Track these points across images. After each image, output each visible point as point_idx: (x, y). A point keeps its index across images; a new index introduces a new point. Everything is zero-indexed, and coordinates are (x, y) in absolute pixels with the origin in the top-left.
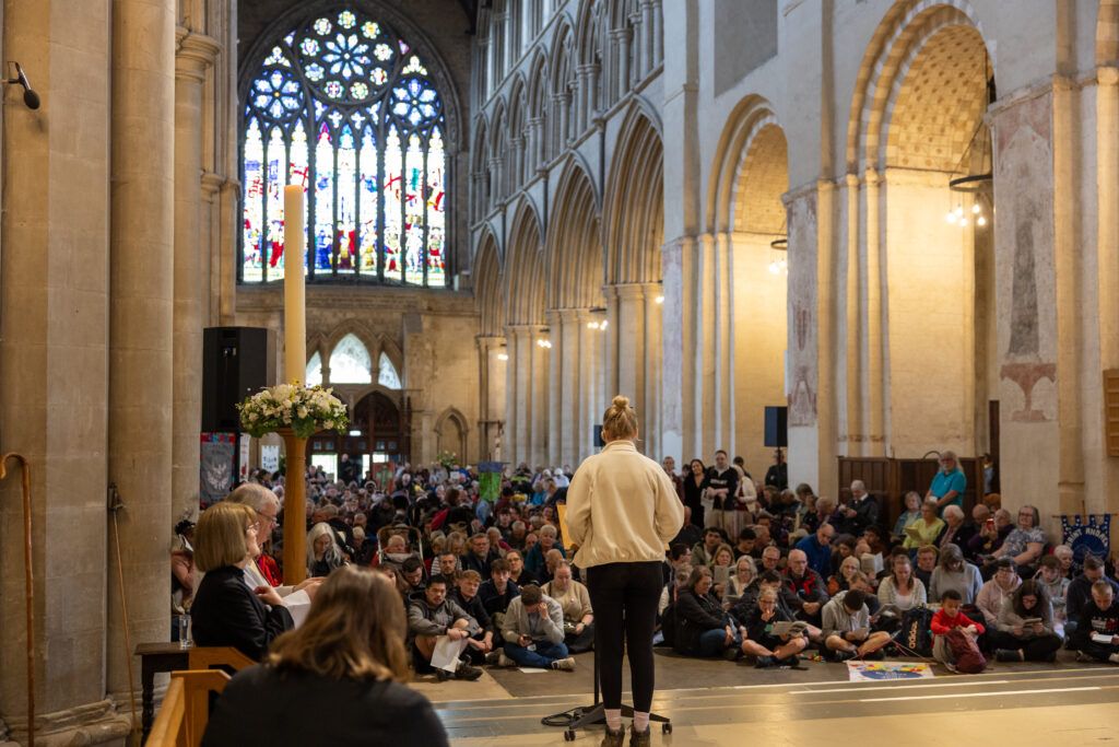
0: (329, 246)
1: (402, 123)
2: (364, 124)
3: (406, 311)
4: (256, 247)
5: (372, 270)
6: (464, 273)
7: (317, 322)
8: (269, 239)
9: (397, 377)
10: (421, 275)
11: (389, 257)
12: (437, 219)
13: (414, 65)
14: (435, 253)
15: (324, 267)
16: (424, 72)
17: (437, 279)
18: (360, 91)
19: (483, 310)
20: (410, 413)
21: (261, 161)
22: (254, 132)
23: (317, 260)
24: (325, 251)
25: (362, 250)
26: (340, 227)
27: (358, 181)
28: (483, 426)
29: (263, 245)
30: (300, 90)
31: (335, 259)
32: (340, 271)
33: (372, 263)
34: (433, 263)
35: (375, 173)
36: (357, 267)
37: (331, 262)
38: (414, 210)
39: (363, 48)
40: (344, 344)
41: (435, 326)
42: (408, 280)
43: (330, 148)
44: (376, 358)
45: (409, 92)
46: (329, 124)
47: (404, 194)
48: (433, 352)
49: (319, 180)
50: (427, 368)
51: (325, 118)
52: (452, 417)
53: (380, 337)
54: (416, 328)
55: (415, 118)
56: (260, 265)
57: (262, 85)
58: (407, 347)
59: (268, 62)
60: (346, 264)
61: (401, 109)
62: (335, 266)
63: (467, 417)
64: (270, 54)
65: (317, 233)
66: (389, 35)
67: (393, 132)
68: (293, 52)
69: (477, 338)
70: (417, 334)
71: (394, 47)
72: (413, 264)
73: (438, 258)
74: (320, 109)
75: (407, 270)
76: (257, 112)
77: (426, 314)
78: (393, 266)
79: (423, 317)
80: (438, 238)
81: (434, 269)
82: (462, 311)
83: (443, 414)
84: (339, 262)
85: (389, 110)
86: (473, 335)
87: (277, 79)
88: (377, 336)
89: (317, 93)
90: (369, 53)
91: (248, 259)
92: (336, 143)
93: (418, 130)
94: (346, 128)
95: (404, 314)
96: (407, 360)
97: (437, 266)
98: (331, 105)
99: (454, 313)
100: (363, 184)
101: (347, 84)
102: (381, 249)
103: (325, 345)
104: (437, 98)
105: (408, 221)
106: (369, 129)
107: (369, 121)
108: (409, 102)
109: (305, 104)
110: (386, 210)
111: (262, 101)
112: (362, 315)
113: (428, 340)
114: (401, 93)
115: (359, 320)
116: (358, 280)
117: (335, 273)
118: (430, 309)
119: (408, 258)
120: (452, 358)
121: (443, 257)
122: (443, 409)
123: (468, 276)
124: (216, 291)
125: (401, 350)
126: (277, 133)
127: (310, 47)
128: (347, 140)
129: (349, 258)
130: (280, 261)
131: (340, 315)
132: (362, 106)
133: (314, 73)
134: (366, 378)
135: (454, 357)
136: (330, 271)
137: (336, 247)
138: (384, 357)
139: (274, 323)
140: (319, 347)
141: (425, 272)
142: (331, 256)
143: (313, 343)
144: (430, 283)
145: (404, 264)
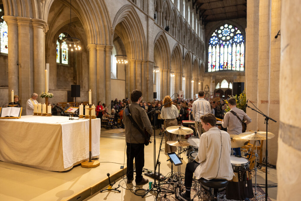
1: (236, 42)
2: (229, 44)
4: (210, 66)
7: (219, 78)
8: (212, 64)
9: (232, 87)
11: (233, 66)
12: (242, 59)
13: (239, 32)
14: (242, 65)
16: (240, 33)
18: (228, 38)
21: (211, 52)
22: (210, 47)
24: (222, 66)
25: (228, 65)
26: (224, 62)
27: (228, 53)
29: (212, 66)
30: (218, 39)
32: (225, 69)
33: (230, 67)
35: (231, 52)
36: (227, 68)
38: (238, 57)
39: (229, 30)
40: (223, 81)
42: (236, 70)
43: (223, 48)
45: (237, 37)
46: (223, 44)
47: (236, 55)
49: (221, 54)
51: (222, 43)
55: (238, 41)
56: (211, 69)
57: (212, 39)
59: (212, 35)
60: (225, 68)
61: (236, 40)
62: (224, 68)
64: (213, 34)
65: (220, 63)
66: (234, 27)
67: (234, 44)
68: (217, 33)
70: (236, 79)
71: (235, 29)
72: (238, 67)
74: (221, 42)
76: (211, 44)
78: (234, 67)
79: (237, 76)
80: (242, 62)
84: (224, 67)
85: (233, 40)
87: (214, 38)
88: (229, 79)
89: (220, 39)
90: (230, 31)
91: (209, 68)
92: (224, 47)
93: (239, 43)
94: (226, 44)
95: (234, 76)
97: (242, 67)
98: (223, 41)
100: (229, 54)
101: (226, 37)
102: (232, 65)
103: (220, 81)
104: (243, 37)
105: (237, 59)
106: (230, 44)
107: (230, 43)
108: (237, 38)
109: (219, 41)
110: (233, 58)
111: (211, 42)
112: (226, 76)
113: (239, 80)
114: (236, 37)
116: (228, 70)
118: (239, 75)
125: (233, 82)
126: (214, 47)
127: (220, 32)
128: (226, 46)
130: (214, 68)
131: (222, 76)
132: (229, 40)
133: (220, 36)
134: (227, 87)
136: (223, 69)
137: (224, 65)
138: (230, 83)
139: (212, 78)
140: (219, 82)
141: (240, 68)
142: (223, 67)
143: (218, 81)
144: (241, 70)
145: (236, 67)
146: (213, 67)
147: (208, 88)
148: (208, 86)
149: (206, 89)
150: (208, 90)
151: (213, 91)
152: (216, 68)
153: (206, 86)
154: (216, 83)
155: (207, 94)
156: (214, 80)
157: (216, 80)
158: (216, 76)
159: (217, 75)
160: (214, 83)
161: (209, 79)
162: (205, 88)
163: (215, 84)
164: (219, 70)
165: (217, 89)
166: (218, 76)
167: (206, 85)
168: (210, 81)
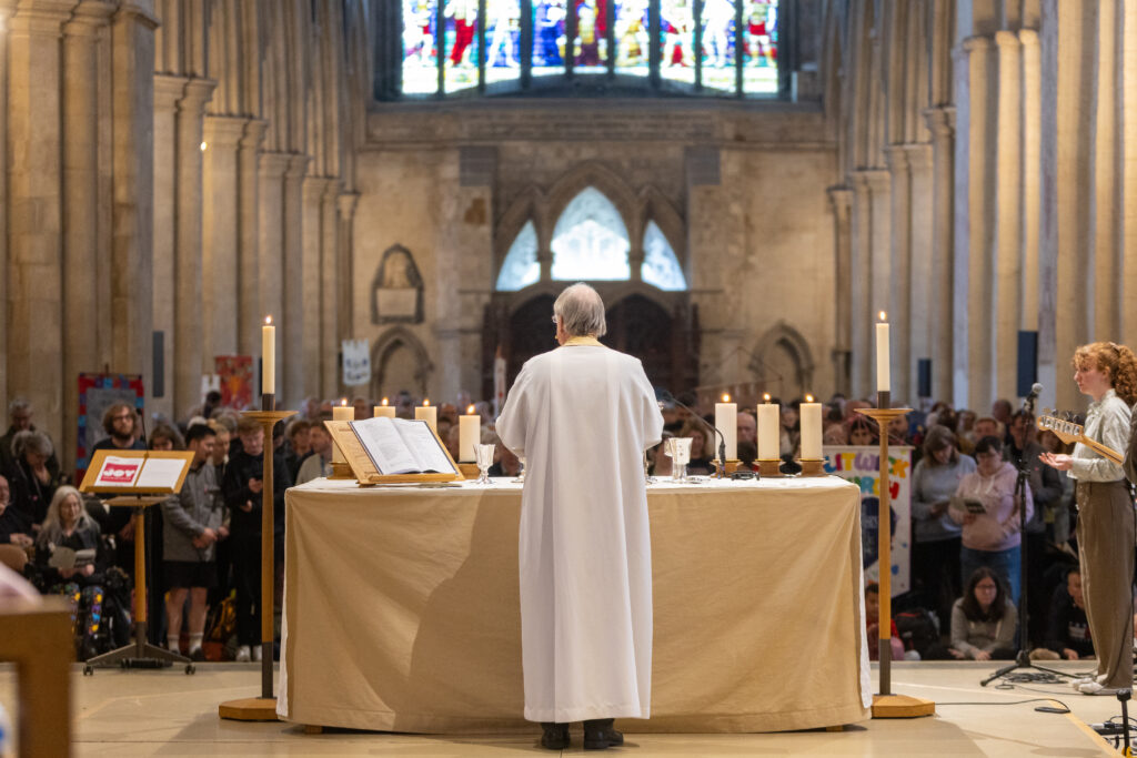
0: (559, 22)
3: (691, 143)
4: (426, 30)
5: (638, 64)
6: (808, 67)
7: (527, 166)
8: (447, 13)
9: (677, 267)
10: (731, 73)
11: (670, 42)
14: (759, 30)
15: (550, 64)
17: (763, 79)
19: (842, 139)
20: (697, 334)
23: (537, 49)
24: (551, 33)
25: (620, 29)
28: (842, 358)
29: (439, 25)
31: (570, 47)
32: (579, 70)
33: (639, 52)
34: (753, 49)
36: (611, 61)
37: (562, 53)
40: (578, 207)
41: (750, 171)
42: (706, 82)
44: (637, 230)
48: (747, 219)
50: (734, 250)
52: (784, 343)
53: (643, 193)
54: (710, 174)
56: (434, 62)
58: (694, 210)
60: (590, 55)
62: (570, 61)
63: (811, 341)
69: (830, 190)
70: (712, 187)
72: (716, 54)
73: (764, 39)
75: (706, 63)
77: (730, 149)
79: (724, 155)
80: (763, 3)
81: (756, 60)
82: (802, 140)
83: (767, 335)
84: (577, 52)
86: (823, 186)
88: (637, 191)
91: (410, 53)
95: (688, 150)
96: (693, 236)
97: (762, 54)
99: (786, 144)
102: (655, 26)
103: (543, 208)
112: (611, 152)
113: (736, 198)
115: (606, 163)
116: (613, 88)
117: (569, 74)
118: (739, 138)
119: (706, 41)
120: (783, 229)
121: (775, 36)
122: (765, 327)
123: (813, 74)
124: (104, 169)
125: (683, 216)
129: (595, 45)
130: (469, 52)
131: (570, 153)
134: (620, 271)
135: (787, 229)
136: (561, 70)
137: (571, 25)
138: (653, 230)
139: (450, 170)
140: (531, 214)
141: (739, 66)
142: (561, 41)
143: (521, 206)
144: (749, 88)
145: (699, 52)
146: (449, 48)
147: (415, 278)
148: (408, 253)
149: (383, 295)
150: (411, 310)
151: (473, 320)
152: (493, 53)
153: (387, 254)
154: (496, 224)
155: (398, 344)
156: (483, 192)
157: (496, 188)
158: (495, 151)
159: (507, 135)
160: (486, 230)
161: (422, 182)
162: (379, 282)
163: (495, 235)
164: (526, 77)
165: (509, 295)
166: (523, 148)
167: (389, 243)
168: (434, 206)
